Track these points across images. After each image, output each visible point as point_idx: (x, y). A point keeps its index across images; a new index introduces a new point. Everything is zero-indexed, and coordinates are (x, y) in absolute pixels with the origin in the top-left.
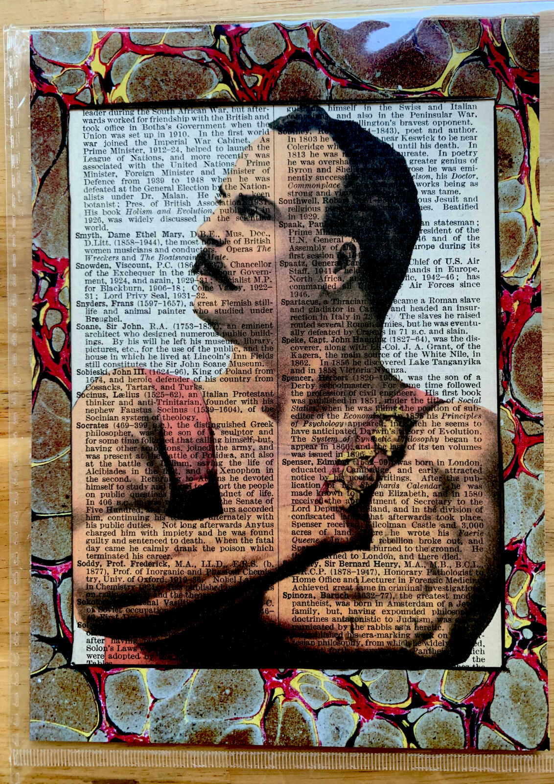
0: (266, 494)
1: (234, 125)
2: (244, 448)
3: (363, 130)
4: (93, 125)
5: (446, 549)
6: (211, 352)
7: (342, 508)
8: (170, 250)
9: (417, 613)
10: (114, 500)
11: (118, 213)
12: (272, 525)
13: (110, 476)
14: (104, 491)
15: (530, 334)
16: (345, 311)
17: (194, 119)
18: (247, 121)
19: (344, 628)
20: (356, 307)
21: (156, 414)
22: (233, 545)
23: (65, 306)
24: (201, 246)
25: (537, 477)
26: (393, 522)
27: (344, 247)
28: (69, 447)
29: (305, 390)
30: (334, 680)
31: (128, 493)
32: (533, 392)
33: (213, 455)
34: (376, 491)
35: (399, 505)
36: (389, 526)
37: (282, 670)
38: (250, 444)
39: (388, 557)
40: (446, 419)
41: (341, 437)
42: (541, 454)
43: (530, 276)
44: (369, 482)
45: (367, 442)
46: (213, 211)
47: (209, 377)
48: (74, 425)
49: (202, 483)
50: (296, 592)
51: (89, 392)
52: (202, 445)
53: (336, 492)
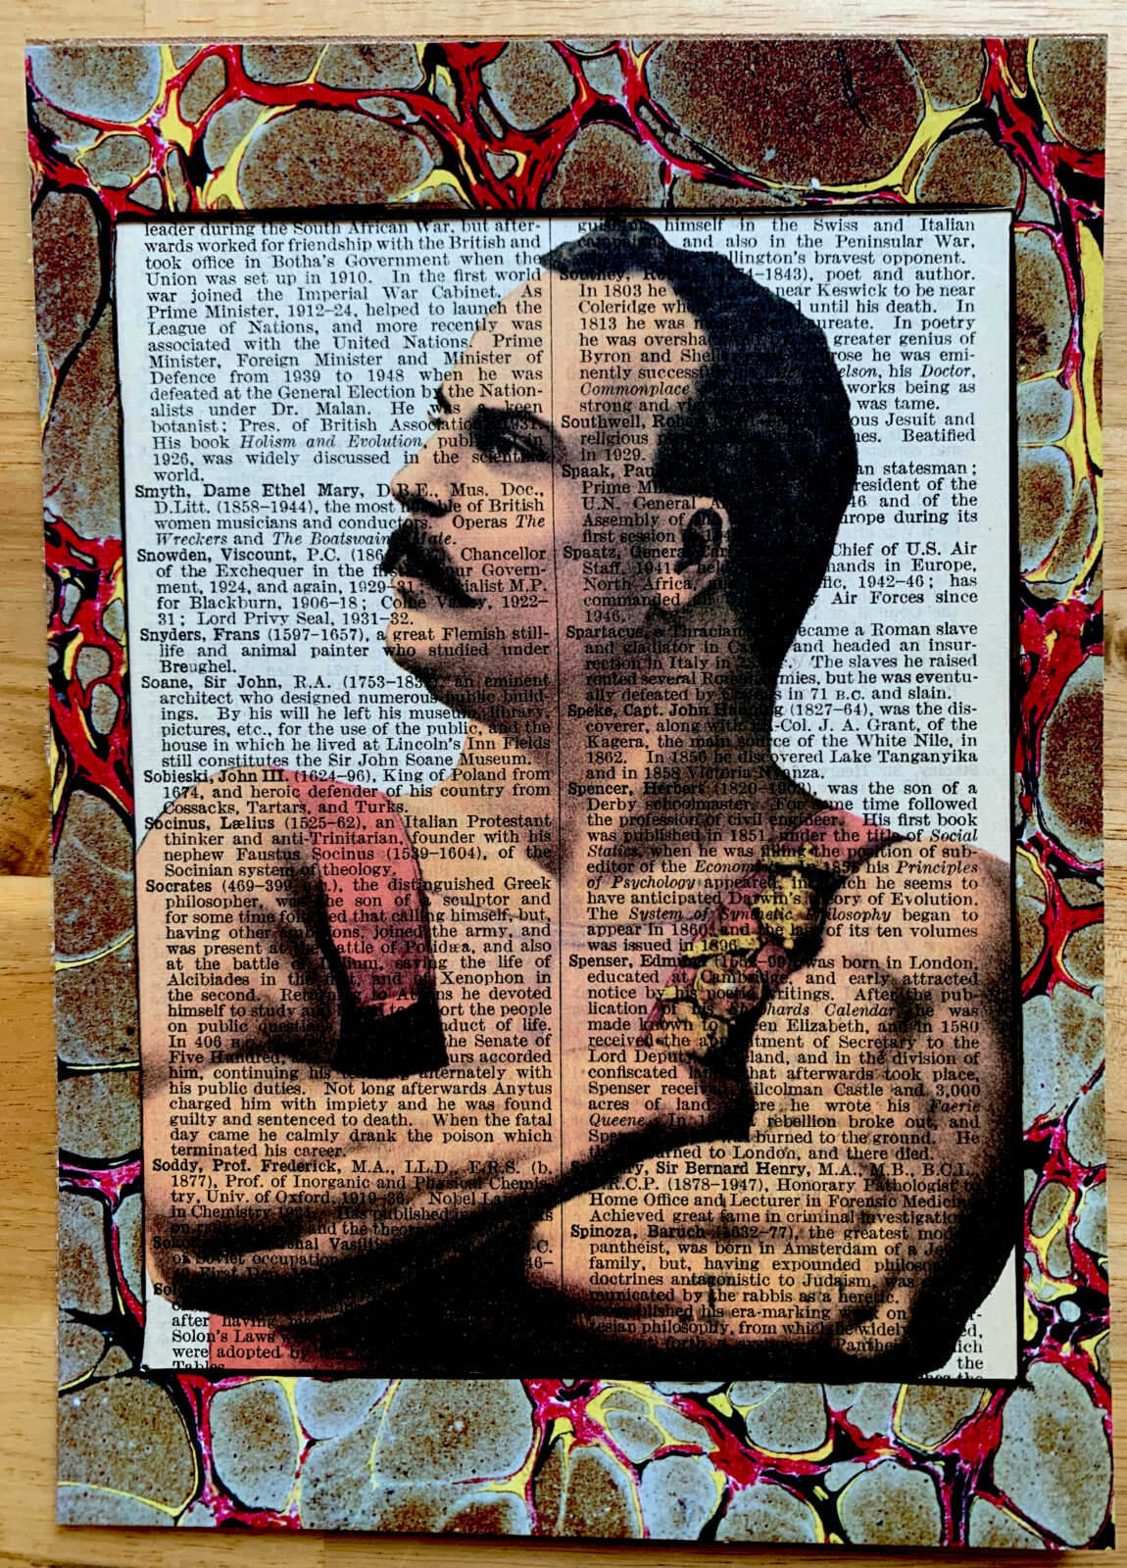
0: (534, 1026)
1: (466, 259)
2: (492, 932)
3: (738, 274)
4: (168, 256)
5: (904, 1138)
6: (423, 736)
7: (692, 1055)
8: (335, 523)
9: (844, 1267)
10: (226, 1037)
11: (224, 445)
12: (549, 1089)
13: (216, 989)
14: (205, 1019)
15: (1079, 699)
16: (698, 651)
17: (382, 245)
18: (493, 251)
19: (694, 1298)
20: (723, 642)
21: (310, 862)
22: (470, 1129)
23: (116, 640)
24: (400, 514)
25: (1089, 992)
26: (796, 1083)
27: (697, 518)
28: (132, 931)
29: (615, 814)
30: (675, 1403)
31: (254, 1024)
32: (1083, 818)
33: (428, 946)
34: (761, 1020)
35: (809, 1049)
36: (787, 1091)
37: (569, 1383)
38: (504, 924)
39: (785, 1154)
40: (906, 874)
41: (690, 909)
42: (1098, 944)
43: (1079, 581)
44: (748, 1002)
45: (744, 921)
46: (424, 441)
47: (418, 785)
48: (142, 886)
49: (406, 1003)
50: (597, 1225)
51: (171, 817)
52: (406, 926)
53: (681, 1022)
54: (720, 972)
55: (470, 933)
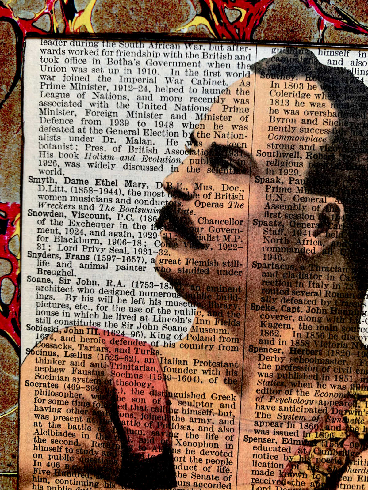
0: (223, 470)
1: (210, 65)
2: (203, 421)
3: (356, 80)
4: (51, 56)
6: (172, 315)
8: (133, 201)
10: (62, 463)
11: (76, 157)
13: (58, 438)
14: (52, 453)
16: (324, 279)
17: (166, 55)
18: (225, 61)
20: (337, 275)
21: (109, 378)
23: (15, 256)
24: (168, 198)
27: (327, 208)
28: (17, 406)
29: (273, 364)
31: (77, 457)
33: (169, 425)
34: (344, 475)
38: (210, 417)
41: (311, 415)
44: (337, 465)
45: (339, 423)
46: (182, 161)
47: (167, 341)
48: (23, 383)
49: (156, 453)
51: (39, 349)
52: (157, 414)
53: (301, 474)
54: (324, 449)
55: (191, 420)
